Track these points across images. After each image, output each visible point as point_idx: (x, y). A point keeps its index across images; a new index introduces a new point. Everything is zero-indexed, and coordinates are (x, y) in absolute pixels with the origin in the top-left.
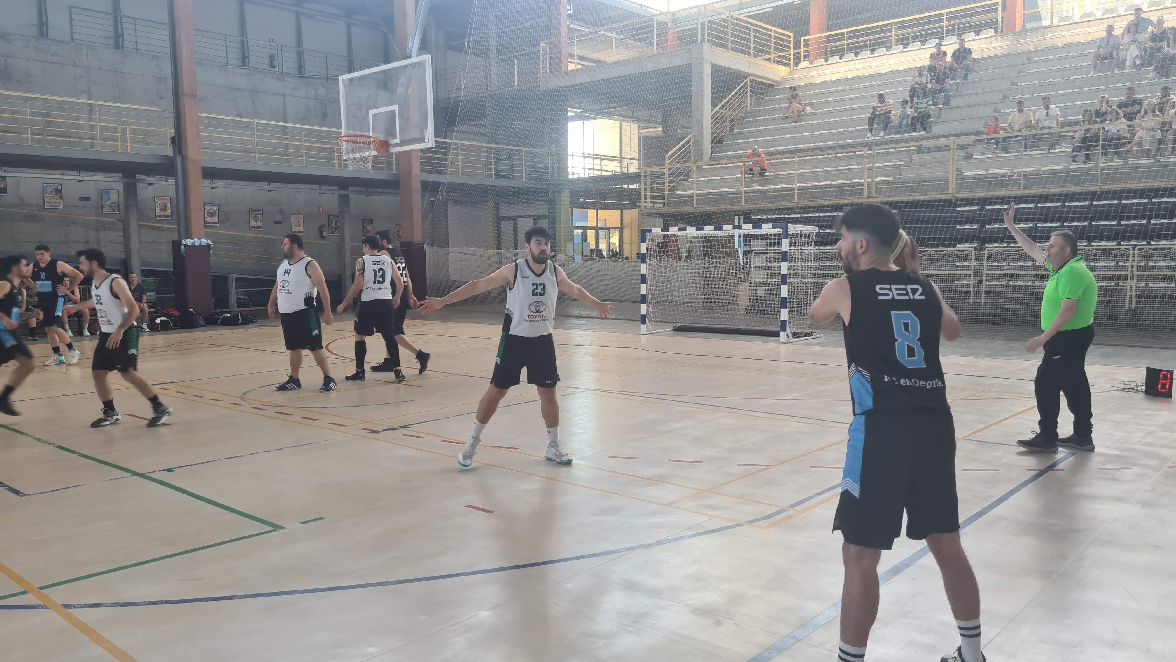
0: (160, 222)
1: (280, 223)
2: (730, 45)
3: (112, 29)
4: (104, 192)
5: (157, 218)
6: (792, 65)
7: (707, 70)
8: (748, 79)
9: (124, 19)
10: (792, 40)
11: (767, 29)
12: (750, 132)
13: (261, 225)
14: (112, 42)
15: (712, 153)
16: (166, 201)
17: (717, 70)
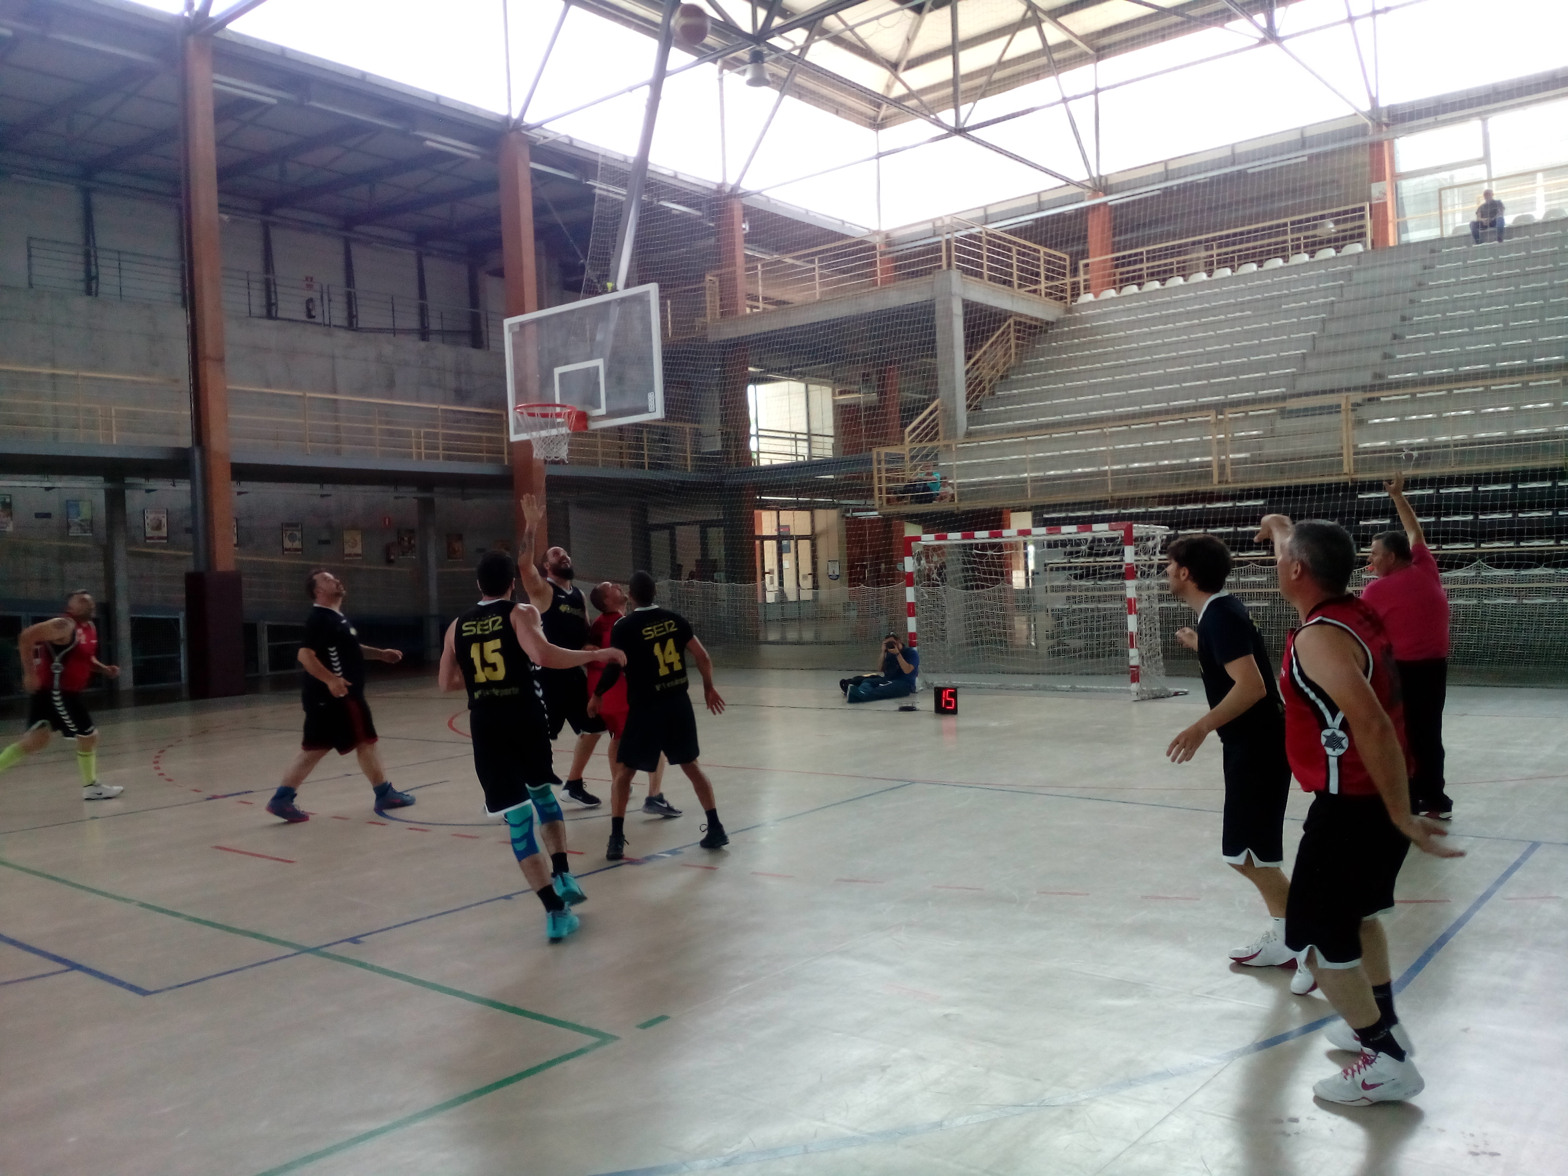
0: (153, 546)
1: (327, 542)
2: (985, 272)
3: (82, 268)
4: (71, 505)
5: (148, 541)
6: (1069, 300)
7: (958, 309)
8: (1011, 321)
9: (99, 254)
10: (1068, 263)
11: (1035, 250)
12: (1020, 395)
13: (300, 547)
14: (81, 286)
15: (969, 425)
16: (160, 516)
17: (970, 308)
